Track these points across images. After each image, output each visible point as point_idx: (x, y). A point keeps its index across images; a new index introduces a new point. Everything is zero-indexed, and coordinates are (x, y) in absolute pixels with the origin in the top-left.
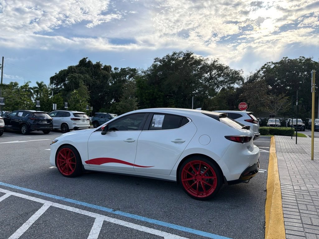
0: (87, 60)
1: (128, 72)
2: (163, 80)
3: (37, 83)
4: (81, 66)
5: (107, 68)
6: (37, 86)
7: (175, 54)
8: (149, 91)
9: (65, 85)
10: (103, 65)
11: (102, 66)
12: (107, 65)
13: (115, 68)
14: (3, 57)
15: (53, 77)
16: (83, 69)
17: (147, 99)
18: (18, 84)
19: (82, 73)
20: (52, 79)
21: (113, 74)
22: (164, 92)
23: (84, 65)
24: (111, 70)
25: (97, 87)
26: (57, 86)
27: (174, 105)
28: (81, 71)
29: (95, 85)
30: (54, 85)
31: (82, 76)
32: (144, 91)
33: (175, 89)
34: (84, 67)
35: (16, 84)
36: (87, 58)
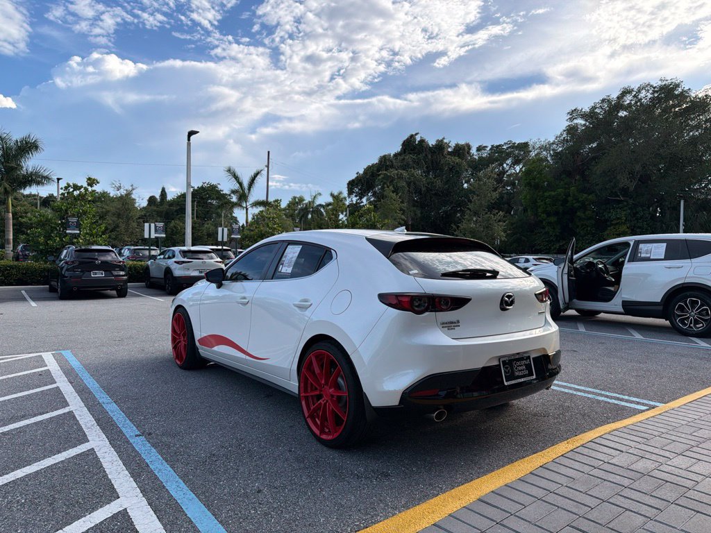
0: (418, 138)
1: (510, 153)
2: (593, 163)
3: (332, 195)
4: (405, 152)
5: (462, 151)
6: (331, 200)
7: (626, 92)
8: (553, 193)
9: (374, 194)
10: (453, 144)
11: (450, 147)
12: (462, 142)
13: (480, 146)
14: (269, 152)
15: (353, 181)
16: (409, 158)
17: (549, 215)
18: (304, 200)
19: (405, 167)
20: (352, 185)
21: (473, 161)
22: (598, 192)
23: (411, 150)
24: (469, 153)
25: (436, 194)
26: (361, 198)
28: (405, 163)
29: (431, 190)
30: (356, 196)
31: (405, 174)
32: (541, 193)
33: (624, 181)
34: (410, 153)
35: (301, 200)
36: (416, 134)
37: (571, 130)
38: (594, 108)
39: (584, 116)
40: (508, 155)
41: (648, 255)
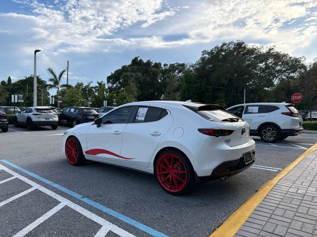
0: (139, 59)
1: (177, 67)
2: (211, 73)
3: (98, 83)
4: (133, 65)
5: (157, 65)
6: (98, 85)
7: (224, 44)
8: (196, 85)
9: (120, 83)
10: (154, 62)
11: (152, 63)
12: (157, 62)
13: (165, 64)
14: (68, 61)
15: (110, 76)
16: (135, 67)
17: (194, 94)
18: (83, 84)
19: (134, 71)
20: (109, 78)
21: (162, 70)
22: (213, 85)
23: (136, 64)
24: (160, 67)
25: (147, 84)
26: (113, 85)
27: (223, 98)
28: (133, 70)
29: (145, 82)
30: (111, 84)
31: (134, 75)
32: (191, 85)
33: (224, 81)
34: (135, 65)
35: (82, 84)
36: (138, 57)
37: (203, 59)
38: (212, 50)
39: (208, 53)
40: (177, 69)
41: (252, 111)
